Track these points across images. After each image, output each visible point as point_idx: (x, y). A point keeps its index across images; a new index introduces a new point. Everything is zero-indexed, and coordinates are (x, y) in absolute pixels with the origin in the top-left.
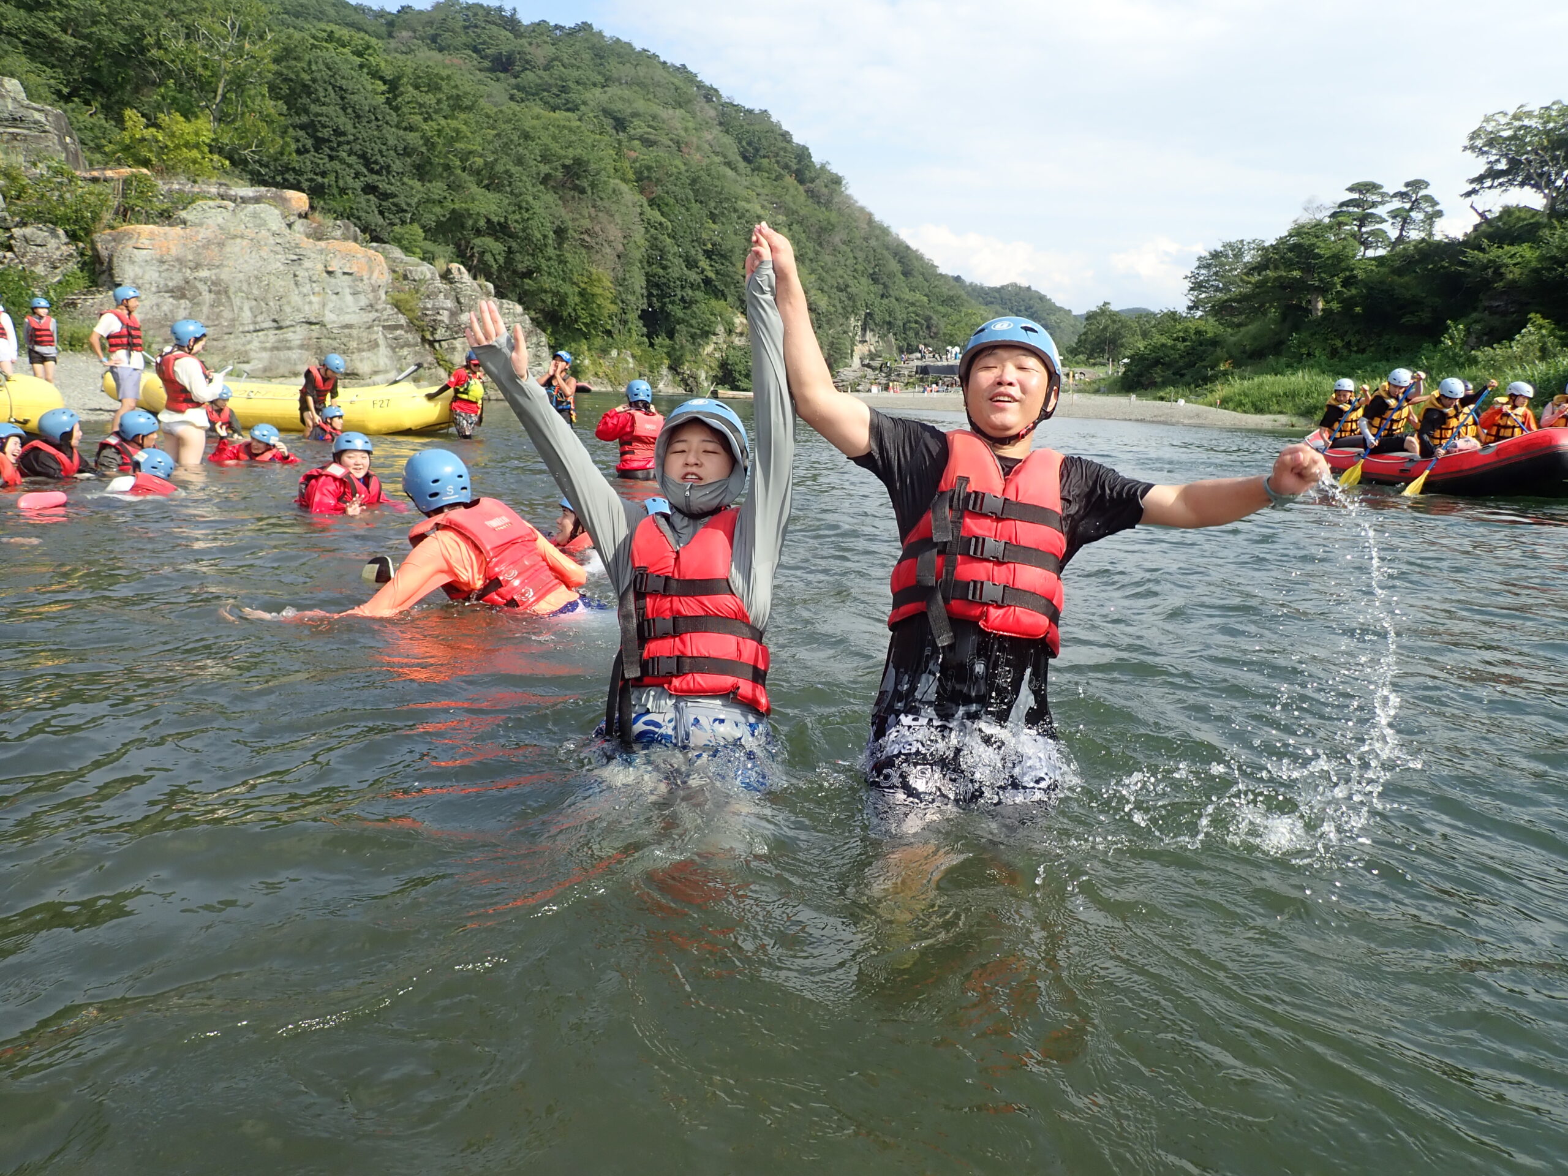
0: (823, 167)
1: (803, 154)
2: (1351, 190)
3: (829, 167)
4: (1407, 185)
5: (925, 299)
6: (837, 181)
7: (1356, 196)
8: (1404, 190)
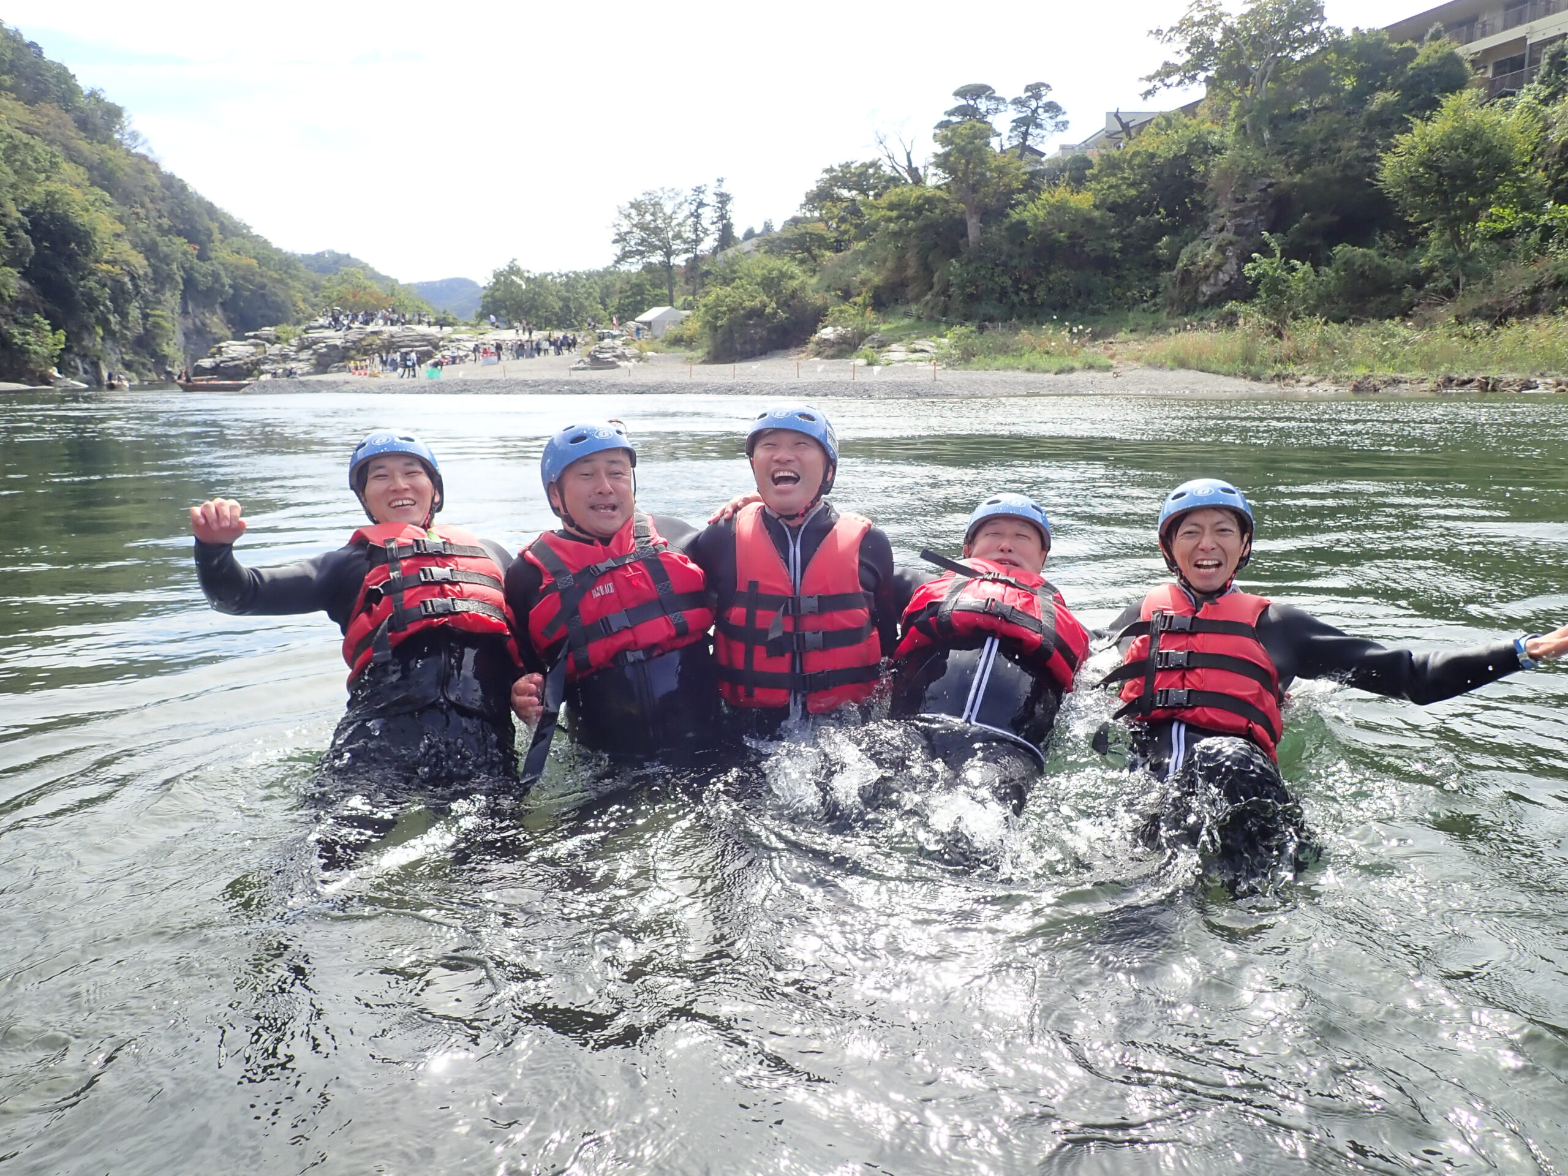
0: (93, 94)
1: (63, 77)
2: (957, 94)
3: (102, 96)
4: (1027, 89)
5: (254, 262)
6: (114, 113)
7: (963, 102)
8: (1024, 96)
